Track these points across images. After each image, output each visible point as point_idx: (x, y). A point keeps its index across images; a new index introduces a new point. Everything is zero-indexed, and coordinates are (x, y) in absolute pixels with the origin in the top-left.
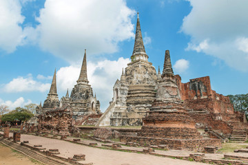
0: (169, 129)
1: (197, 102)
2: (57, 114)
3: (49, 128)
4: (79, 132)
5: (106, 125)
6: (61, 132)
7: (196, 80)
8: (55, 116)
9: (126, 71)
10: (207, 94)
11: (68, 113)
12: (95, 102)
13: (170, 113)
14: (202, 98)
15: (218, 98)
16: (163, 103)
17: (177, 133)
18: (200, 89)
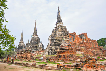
0: (65, 55)
1: (82, 44)
2: (26, 52)
3: (22, 57)
4: (35, 58)
5: (46, 55)
6: (27, 59)
7: (82, 34)
8: (25, 53)
9: (54, 31)
10: (86, 40)
11: (30, 51)
12: (41, 45)
13: (66, 50)
14: (84, 42)
15: (91, 41)
16: (64, 46)
17: (68, 56)
18: (83, 38)
